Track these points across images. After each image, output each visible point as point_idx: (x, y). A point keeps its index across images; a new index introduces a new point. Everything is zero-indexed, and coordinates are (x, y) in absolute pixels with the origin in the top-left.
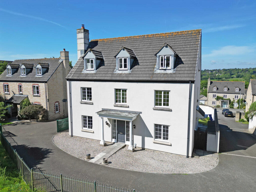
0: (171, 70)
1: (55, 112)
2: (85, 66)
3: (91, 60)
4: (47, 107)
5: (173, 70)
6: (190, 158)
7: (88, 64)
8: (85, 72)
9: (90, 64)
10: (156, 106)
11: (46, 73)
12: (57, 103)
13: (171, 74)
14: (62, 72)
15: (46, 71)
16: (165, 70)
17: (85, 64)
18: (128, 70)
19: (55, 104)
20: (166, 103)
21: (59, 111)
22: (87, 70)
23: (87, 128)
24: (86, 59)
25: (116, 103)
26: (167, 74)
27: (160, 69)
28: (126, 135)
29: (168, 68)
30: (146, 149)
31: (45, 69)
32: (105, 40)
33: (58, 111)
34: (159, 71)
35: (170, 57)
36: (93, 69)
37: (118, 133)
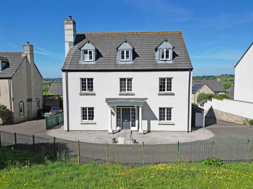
0: (171, 61)
1: (20, 114)
2: (82, 57)
3: (89, 51)
4: (11, 108)
5: (172, 61)
6: (190, 132)
7: (85, 55)
8: (81, 62)
9: (88, 55)
10: (160, 92)
11: (7, 69)
12: (22, 103)
13: (171, 64)
14: (25, 67)
15: (6, 66)
16: (165, 61)
17: (82, 55)
18: (130, 61)
19: (19, 104)
20: (169, 89)
21: (24, 112)
22: (84, 61)
23: (87, 121)
24: (83, 50)
25: (121, 92)
26: (168, 64)
27: (160, 60)
28: (131, 121)
29: (168, 59)
30: (151, 131)
31: (5, 64)
32: (93, 34)
33: (22, 113)
34: (160, 62)
35: (169, 50)
36: (92, 60)
37: (123, 121)
